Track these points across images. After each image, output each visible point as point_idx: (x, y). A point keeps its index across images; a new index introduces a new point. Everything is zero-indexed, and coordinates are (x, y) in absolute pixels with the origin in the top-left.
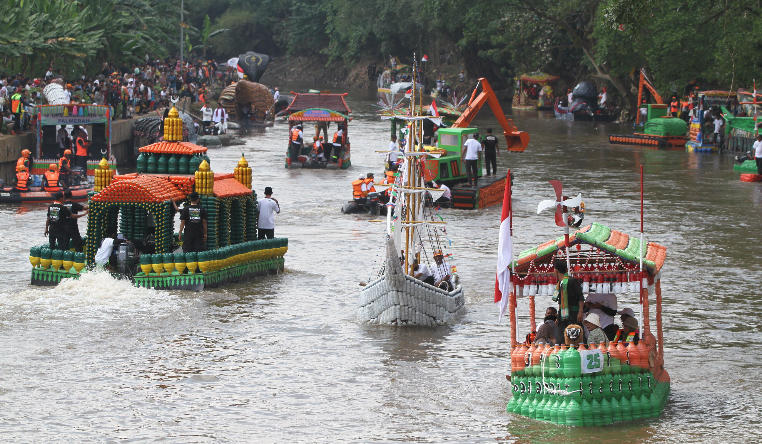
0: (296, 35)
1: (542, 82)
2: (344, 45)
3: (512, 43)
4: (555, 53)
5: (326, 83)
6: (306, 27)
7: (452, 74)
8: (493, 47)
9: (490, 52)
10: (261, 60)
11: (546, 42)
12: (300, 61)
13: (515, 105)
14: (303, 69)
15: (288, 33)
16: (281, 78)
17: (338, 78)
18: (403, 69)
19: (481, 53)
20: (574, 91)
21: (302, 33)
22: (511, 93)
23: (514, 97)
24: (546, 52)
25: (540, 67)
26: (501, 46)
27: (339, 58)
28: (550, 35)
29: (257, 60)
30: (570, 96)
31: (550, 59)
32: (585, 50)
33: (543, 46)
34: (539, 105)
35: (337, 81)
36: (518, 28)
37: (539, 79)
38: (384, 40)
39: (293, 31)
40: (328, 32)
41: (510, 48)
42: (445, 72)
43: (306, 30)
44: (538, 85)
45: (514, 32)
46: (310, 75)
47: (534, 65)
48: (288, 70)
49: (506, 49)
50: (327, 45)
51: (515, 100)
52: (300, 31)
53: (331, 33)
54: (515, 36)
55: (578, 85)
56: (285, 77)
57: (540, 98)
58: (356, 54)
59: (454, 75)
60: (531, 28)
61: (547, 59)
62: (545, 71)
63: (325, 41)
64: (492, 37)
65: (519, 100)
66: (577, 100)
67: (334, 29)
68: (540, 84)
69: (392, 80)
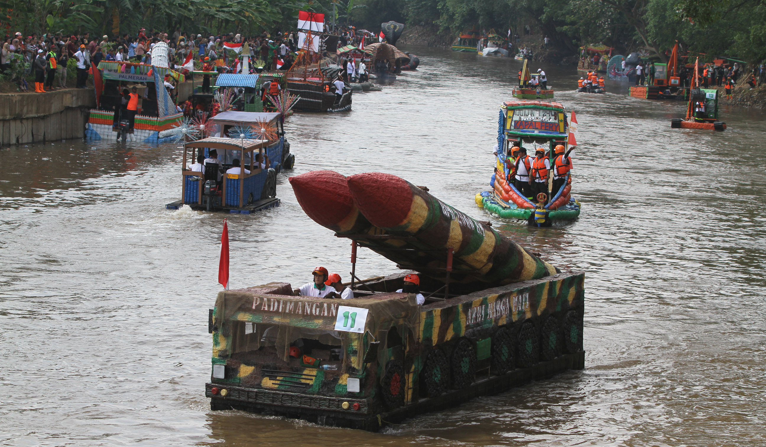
0: (415, 9)
1: (602, 52)
2: (451, 18)
3: (582, 21)
4: (613, 30)
5: (436, 46)
6: (423, 3)
7: (533, 43)
8: (567, 24)
9: (565, 28)
10: (398, 28)
11: (607, 21)
12: (417, 29)
13: (580, 68)
14: (419, 36)
15: (409, 7)
16: (402, 41)
17: (445, 43)
18: (493, 37)
19: (558, 29)
20: (627, 60)
21: (420, 8)
22: (577, 59)
23: (580, 62)
24: (607, 29)
25: (601, 40)
26: (573, 23)
27: (447, 29)
28: (610, 16)
29: (395, 27)
30: (623, 63)
31: (610, 34)
32: (636, 29)
33: (605, 24)
34: (599, 69)
35: (445, 45)
36: (586, 10)
37: (599, 50)
38: (482, 15)
39: (413, 6)
40: (440, 7)
41: (581, 26)
42: (528, 41)
43: (422, 6)
44: (598, 54)
45: (583, 13)
46: (425, 40)
47: (598, 38)
48: (408, 36)
49: (577, 26)
50: (439, 18)
51: (580, 64)
52: (418, 6)
53: (442, 8)
54: (584, 16)
55: (630, 55)
56: (406, 41)
57: (600, 64)
58: (460, 25)
59: (534, 44)
60: (596, 11)
61: (607, 34)
62: (604, 44)
63: (437, 14)
64: (567, 16)
65: (583, 64)
66: (629, 66)
67: (444, 5)
68: (601, 54)
69: (484, 45)
